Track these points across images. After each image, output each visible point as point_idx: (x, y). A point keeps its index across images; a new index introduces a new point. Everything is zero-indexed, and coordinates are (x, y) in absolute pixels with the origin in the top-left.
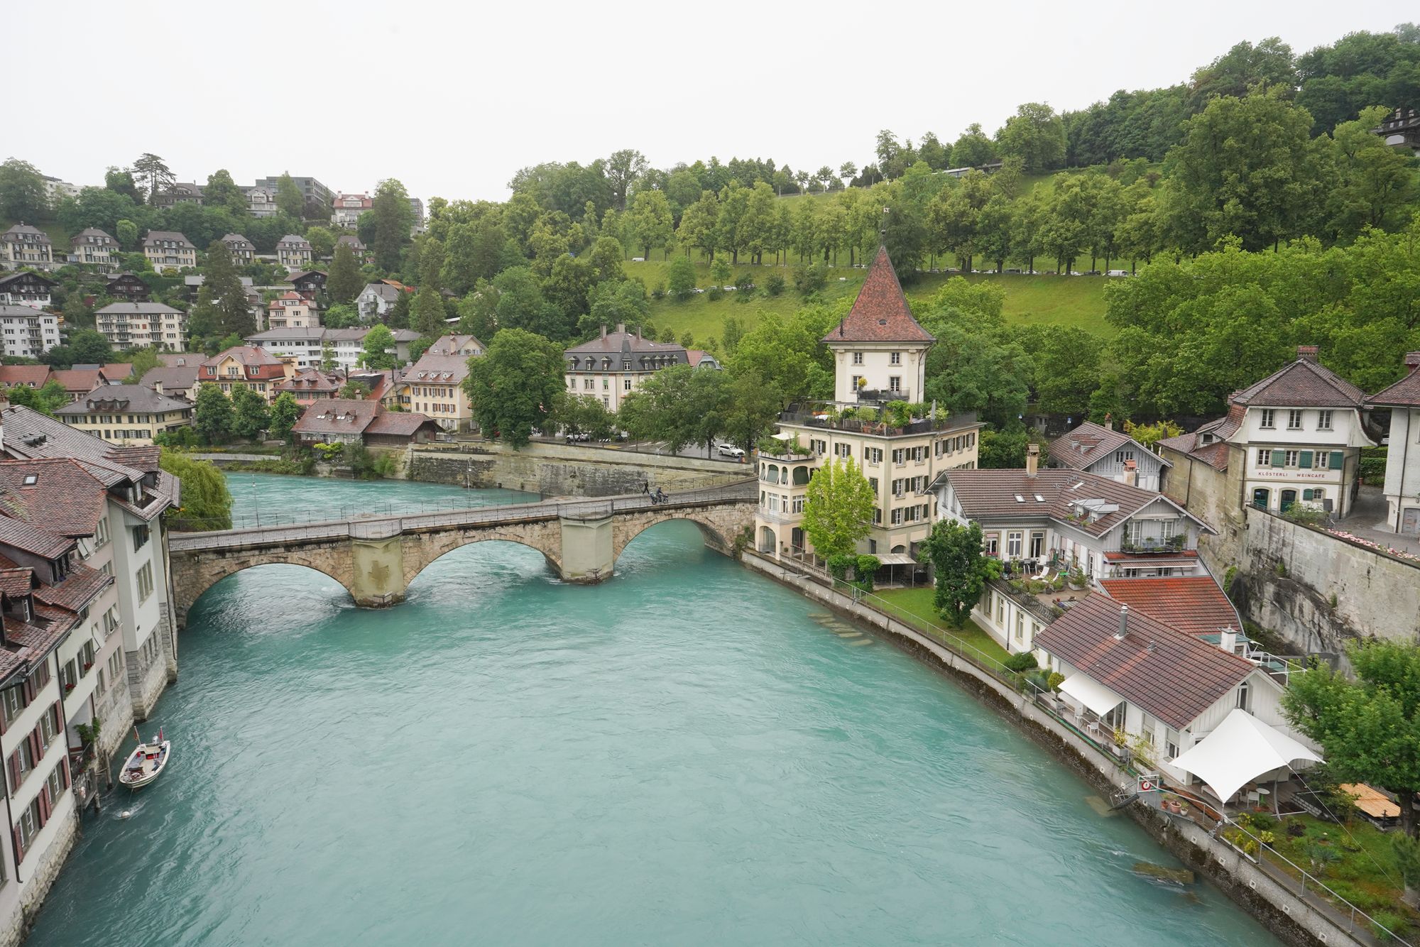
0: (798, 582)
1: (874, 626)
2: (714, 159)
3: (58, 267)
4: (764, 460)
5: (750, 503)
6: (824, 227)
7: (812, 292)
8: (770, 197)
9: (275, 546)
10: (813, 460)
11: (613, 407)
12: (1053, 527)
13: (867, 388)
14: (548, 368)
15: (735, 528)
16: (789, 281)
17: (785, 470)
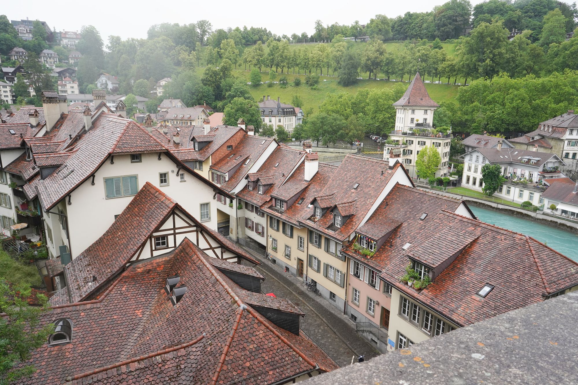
2: (245, 27)
4: (389, 147)
7: (313, 85)
12: (510, 166)
13: (419, 122)
16: (303, 80)
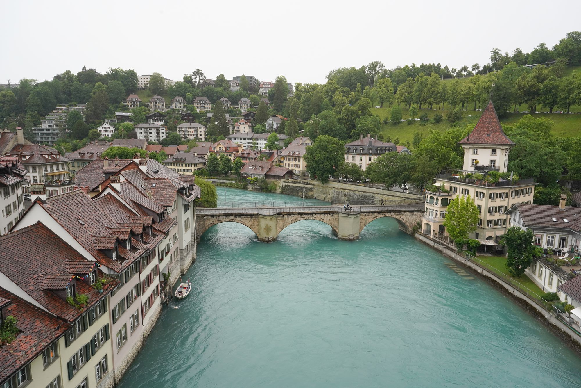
0: (440, 249)
1: (475, 271)
2: (413, 64)
3: (166, 110)
4: (428, 194)
5: (421, 212)
6: (462, 93)
7: (455, 122)
8: (438, 80)
9: (231, 215)
10: (451, 195)
11: (363, 168)
12: (572, 234)
13: (479, 165)
14: (338, 151)
15: (413, 222)
16: (444, 117)
17: (437, 199)
